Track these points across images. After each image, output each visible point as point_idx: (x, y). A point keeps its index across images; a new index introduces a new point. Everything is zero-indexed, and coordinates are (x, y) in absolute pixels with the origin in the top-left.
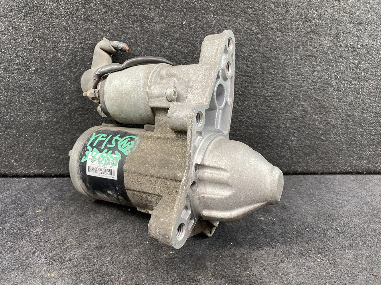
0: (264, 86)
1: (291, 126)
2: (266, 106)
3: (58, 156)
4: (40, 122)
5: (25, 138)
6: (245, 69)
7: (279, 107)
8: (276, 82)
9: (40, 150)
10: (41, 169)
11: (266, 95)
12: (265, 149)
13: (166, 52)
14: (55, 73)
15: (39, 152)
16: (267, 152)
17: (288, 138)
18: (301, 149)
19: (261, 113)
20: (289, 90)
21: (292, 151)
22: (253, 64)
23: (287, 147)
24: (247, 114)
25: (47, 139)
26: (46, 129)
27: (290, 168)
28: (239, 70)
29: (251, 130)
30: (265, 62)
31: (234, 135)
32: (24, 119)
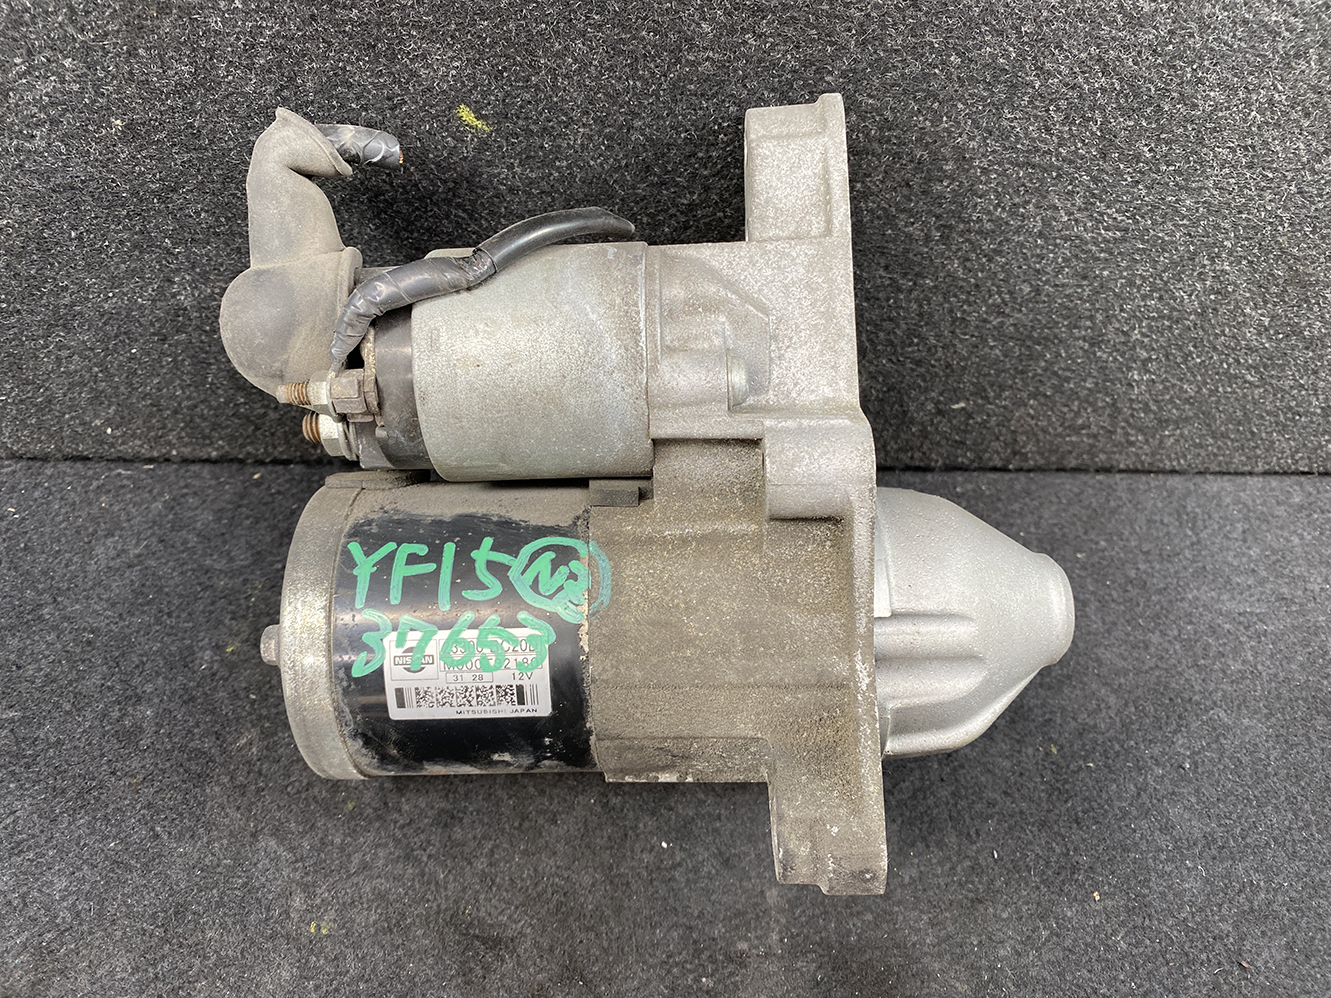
0: (1093, 204)
1: (1146, 340)
2: (1076, 274)
3: (262, 411)
4: (180, 310)
5: (130, 359)
6: (1033, 140)
7: (1125, 278)
8: (1144, 192)
9: (191, 393)
10: (204, 445)
11: (1088, 236)
12: (1026, 405)
13: (700, 64)
14: (211, 142)
15: (189, 398)
16: (1029, 414)
17: (1120, 375)
18: (1154, 408)
19: (1048, 295)
20: (1190, 220)
21: (1119, 413)
22: (1073, 122)
23: (1107, 399)
24: (990, 296)
25: (212, 361)
26: (206, 331)
27: (1092, 459)
28: (1007, 144)
29: (992, 348)
30: (1128, 113)
31: (920, 361)
32: (111, 298)
